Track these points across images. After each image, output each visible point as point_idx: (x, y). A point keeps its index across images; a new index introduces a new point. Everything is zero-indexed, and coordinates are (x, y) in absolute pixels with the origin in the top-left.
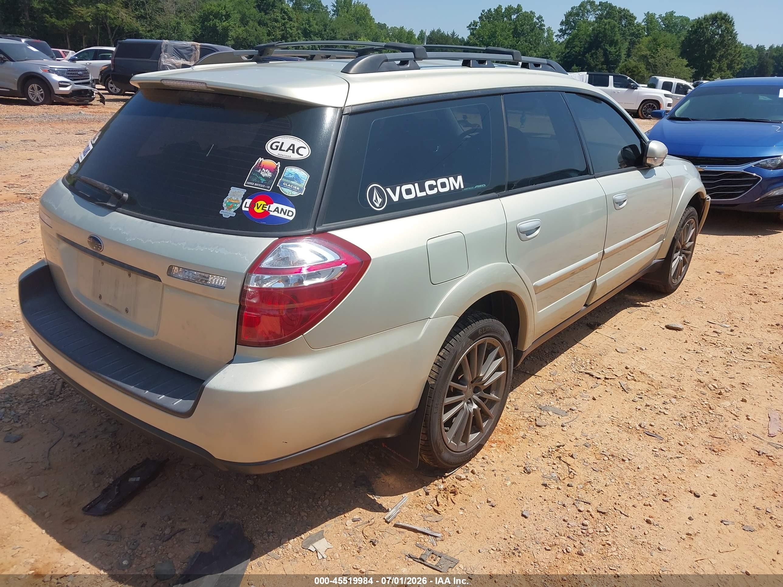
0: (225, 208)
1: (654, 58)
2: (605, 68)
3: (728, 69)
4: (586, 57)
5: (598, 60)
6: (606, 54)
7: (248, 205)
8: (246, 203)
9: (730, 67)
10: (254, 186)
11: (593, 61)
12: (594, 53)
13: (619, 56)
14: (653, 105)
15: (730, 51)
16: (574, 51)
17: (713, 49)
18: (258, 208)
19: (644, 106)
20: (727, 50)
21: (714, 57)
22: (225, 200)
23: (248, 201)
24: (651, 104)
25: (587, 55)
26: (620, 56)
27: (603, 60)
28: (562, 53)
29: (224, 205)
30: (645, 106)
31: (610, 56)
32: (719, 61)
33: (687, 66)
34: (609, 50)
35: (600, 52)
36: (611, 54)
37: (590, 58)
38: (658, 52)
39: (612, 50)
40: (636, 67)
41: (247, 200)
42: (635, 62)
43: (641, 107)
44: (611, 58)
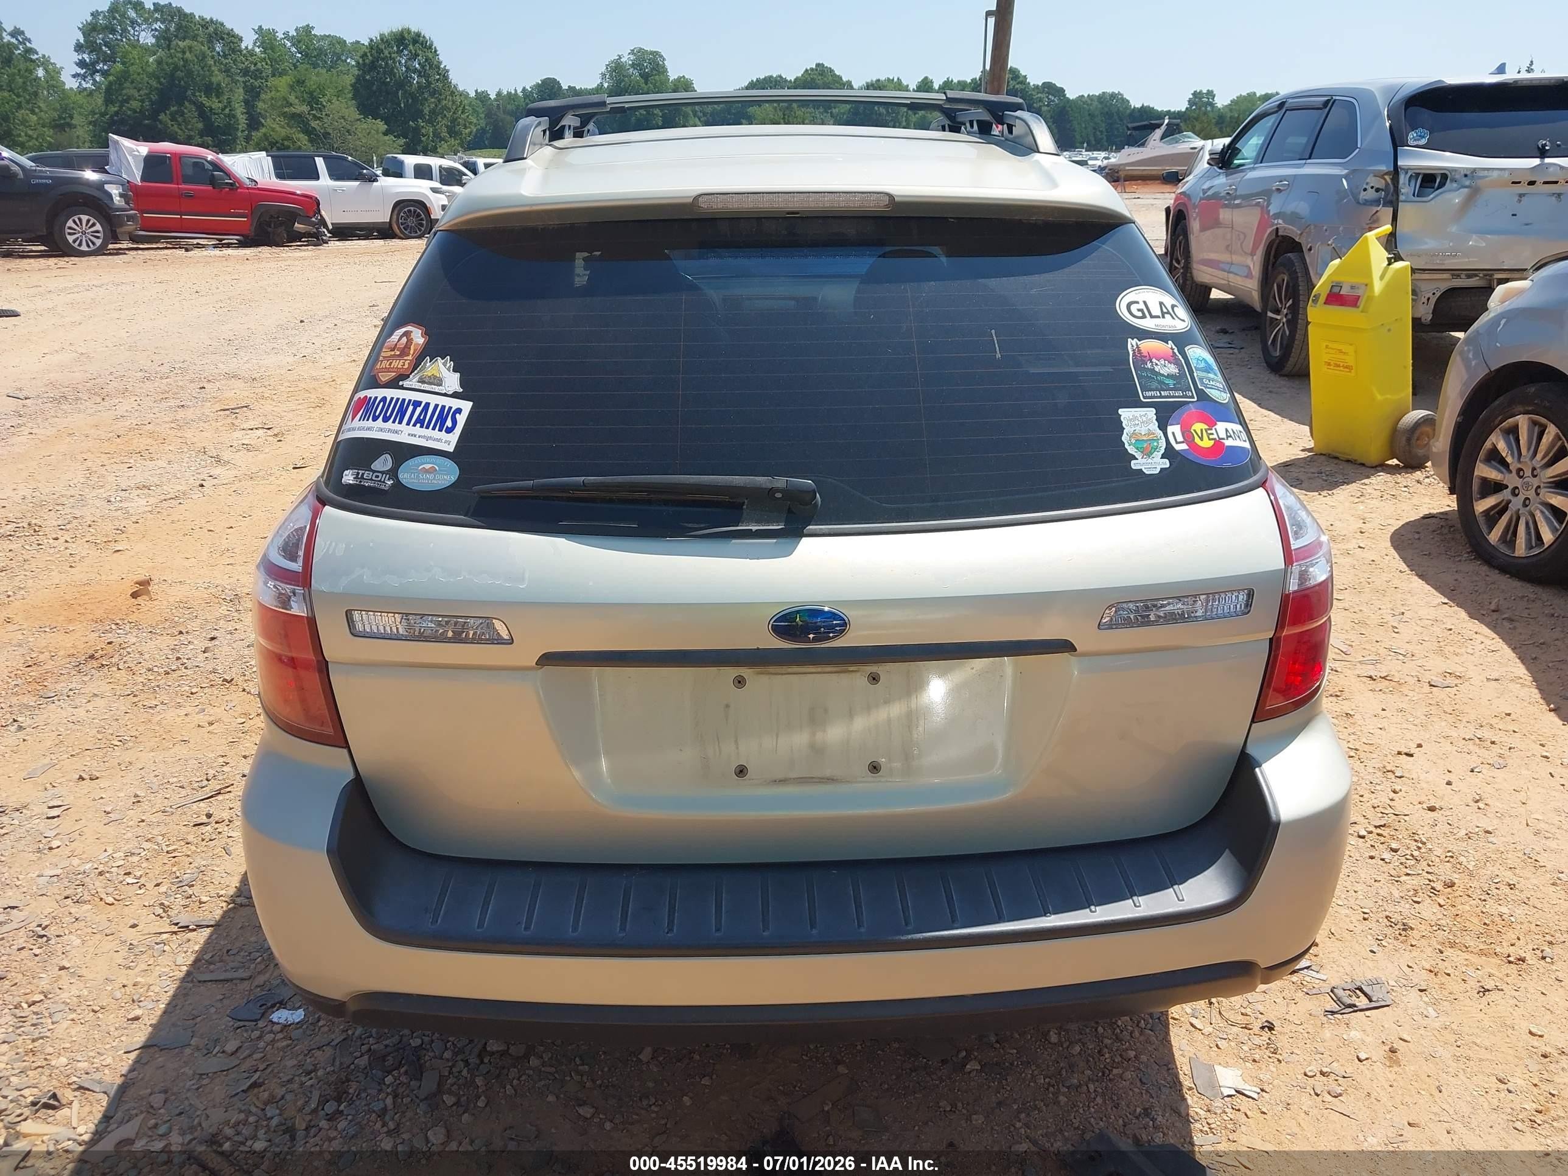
0: (1138, 455)
1: (319, 119)
2: (210, 142)
3: (451, 137)
4: (161, 122)
5: (189, 127)
6: (203, 113)
7: (1180, 438)
8: (1173, 433)
9: (453, 132)
10: (1161, 397)
11: (181, 130)
12: (176, 112)
13: (232, 116)
14: (415, 211)
15: (444, 102)
16: (130, 109)
17: (415, 99)
18: (1201, 439)
19: (398, 214)
20: (439, 101)
21: (419, 114)
22: (1124, 438)
23: (1174, 429)
24: (412, 208)
25: (162, 117)
26: (234, 116)
27: (200, 126)
28: (103, 115)
29: (1131, 450)
30: (402, 214)
31: (213, 117)
32: (430, 122)
33: (385, 134)
34: (208, 104)
35: (189, 110)
36: (215, 114)
37: (170, 123)
38: (324, 107)
39: (215, 104)
40: (287, 138)
41: (1170, 429)
42: (284, 128)
43: (395, 217)
44: (218, 121)
